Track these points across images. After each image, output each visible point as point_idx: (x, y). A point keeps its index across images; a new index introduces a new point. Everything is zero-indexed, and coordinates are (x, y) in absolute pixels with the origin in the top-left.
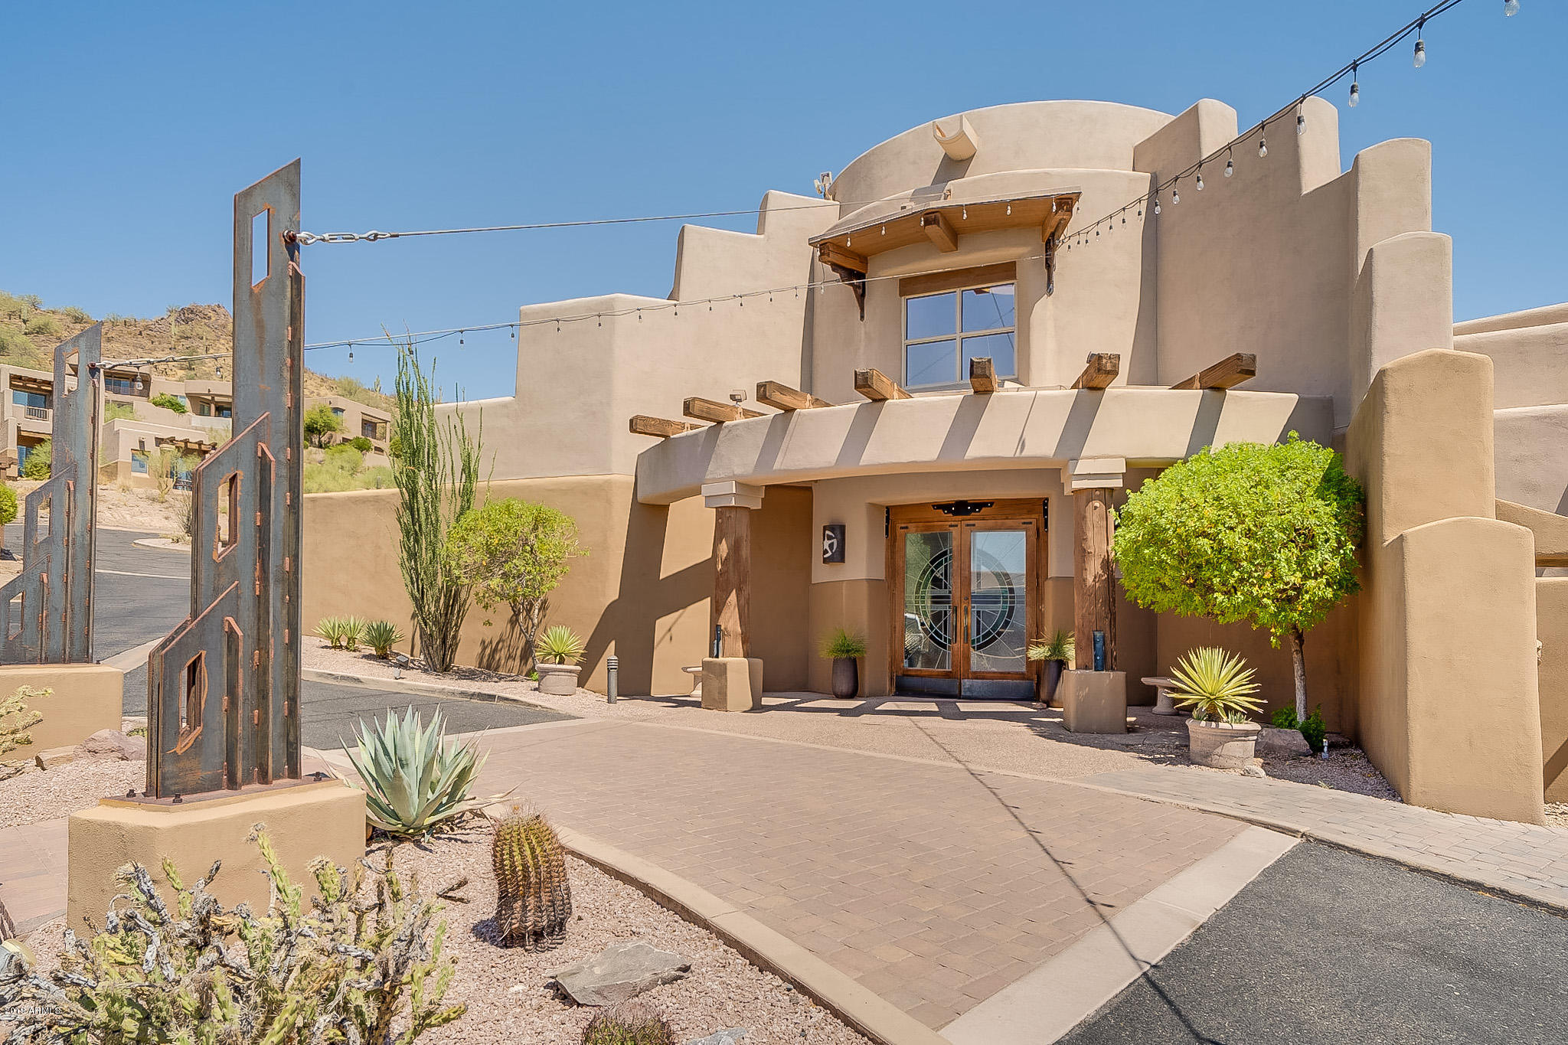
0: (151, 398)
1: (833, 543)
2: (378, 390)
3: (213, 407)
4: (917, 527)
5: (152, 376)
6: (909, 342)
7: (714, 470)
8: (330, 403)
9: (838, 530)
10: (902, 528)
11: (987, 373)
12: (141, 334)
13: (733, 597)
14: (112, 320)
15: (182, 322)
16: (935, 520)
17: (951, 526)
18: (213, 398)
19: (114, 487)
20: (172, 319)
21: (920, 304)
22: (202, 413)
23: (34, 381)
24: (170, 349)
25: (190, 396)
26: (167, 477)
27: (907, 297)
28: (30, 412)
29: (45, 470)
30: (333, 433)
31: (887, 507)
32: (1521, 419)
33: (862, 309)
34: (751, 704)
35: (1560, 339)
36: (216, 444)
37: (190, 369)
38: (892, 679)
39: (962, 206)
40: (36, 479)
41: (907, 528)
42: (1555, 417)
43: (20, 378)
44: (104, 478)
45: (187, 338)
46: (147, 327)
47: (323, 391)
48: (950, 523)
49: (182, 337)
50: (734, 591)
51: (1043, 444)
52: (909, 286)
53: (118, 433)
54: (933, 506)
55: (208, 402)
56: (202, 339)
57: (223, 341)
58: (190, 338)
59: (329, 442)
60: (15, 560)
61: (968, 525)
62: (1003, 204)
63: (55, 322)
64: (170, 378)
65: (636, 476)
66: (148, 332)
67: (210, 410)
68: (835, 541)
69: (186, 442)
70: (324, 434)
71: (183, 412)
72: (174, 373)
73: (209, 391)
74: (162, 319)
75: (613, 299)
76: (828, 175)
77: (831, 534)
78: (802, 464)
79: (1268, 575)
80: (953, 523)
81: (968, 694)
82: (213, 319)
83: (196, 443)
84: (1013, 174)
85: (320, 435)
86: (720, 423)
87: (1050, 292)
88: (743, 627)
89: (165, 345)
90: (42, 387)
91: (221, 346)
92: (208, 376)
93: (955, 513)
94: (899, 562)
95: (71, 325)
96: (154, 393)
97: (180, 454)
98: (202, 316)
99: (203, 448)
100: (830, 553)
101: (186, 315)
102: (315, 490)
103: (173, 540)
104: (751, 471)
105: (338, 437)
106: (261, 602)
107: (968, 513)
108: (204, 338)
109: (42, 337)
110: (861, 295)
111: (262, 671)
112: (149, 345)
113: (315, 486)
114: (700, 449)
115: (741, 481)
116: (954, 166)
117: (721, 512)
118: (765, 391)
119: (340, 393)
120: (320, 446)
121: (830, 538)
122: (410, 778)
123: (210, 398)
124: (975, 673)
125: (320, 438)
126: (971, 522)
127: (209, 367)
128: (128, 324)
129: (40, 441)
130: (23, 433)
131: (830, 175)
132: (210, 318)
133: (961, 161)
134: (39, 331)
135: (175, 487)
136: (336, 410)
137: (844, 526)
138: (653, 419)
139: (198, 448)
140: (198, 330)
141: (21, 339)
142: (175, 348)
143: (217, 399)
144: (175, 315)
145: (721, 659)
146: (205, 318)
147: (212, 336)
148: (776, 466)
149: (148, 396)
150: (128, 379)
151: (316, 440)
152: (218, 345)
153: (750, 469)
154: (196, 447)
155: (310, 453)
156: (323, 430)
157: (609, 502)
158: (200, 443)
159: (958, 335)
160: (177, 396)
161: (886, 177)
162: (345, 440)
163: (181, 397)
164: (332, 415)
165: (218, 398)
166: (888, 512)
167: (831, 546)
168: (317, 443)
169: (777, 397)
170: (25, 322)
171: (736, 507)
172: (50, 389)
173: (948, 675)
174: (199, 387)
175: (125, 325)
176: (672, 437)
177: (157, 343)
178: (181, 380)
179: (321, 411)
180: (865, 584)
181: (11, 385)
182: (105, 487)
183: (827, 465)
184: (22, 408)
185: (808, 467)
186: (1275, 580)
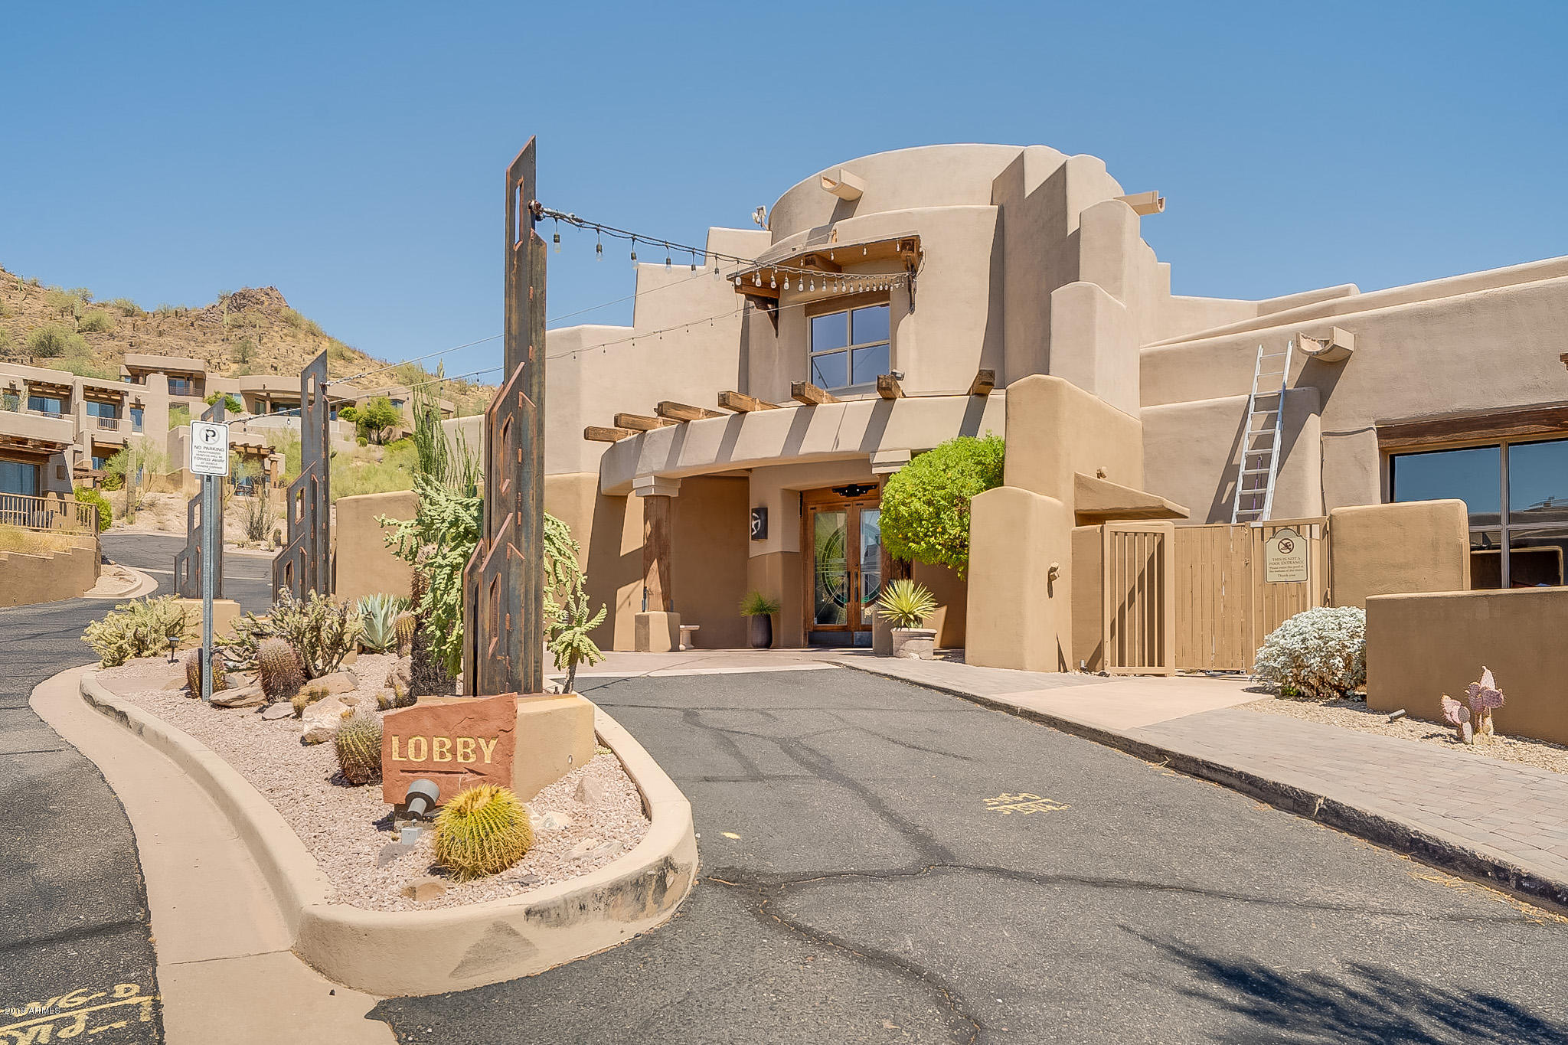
0: (206, 397)
1: (758, 523)
2: (441, 376)
3: (268, 404)
4: (822, 507)
5: (207, 373)
6: (813, 354)
7: (642, 468)
8: (389, 394)
9: (762, 512)
10: (812, 509)
11: (802, 393)
12: (192, 325)
13: (655, 564)
14: (164, 311)
15: (234, 309)
16: (835, 501)
17: (846, 506)
18: (268, 394)
19: (180, 495)
20: (224, 307)
21: (821, 321)
22: (257, 411)
23: (105, 391)
24: (223, 340)
25: (246, 394)
26: (228, 483)
27: (811, 317)
28: (102, 423)
29: (116, 480)
30: (392, 427)
31: (801, 492)
32: (1200, 409)
33: (776, 329)
34: (670, 647)
35: (1239, 345)
36: (274, 448)
37: (244, 362)
38: (805, 634)
39: (830, 249)
40: (109, 490)
41: (815, 508)
42: (1220, 407)
43: (92, 389)
44: (170, 486)
45: (240, 327)
46: (198, 317)
47: (383, 379)
48: (845, 503)
49: (234, 326)
50: (656, 560)
51: (852, 442)
52: (813, 308)
53: (182, 439)
54: (833, 489)
55: (263, 400)
56: (255, 327)
57: (276, 329)
58: (243, 326)
59: (388, 438)
60: (109, 564)
61: (858, 505)
62: (861, 246)
63: (107, 317)
64: (224, 373)
65: (600, 473)
66: (198, 323)
67: (265, 407)
68: (759, 521)
69: (246, 446)
70: (383, 429)
71: (239, 412)
72: (228, 367)
73: (264, 387)
74: (214, 307)
75: (579, 330)
76: (762, 209)
77: (756, 515)
78: (694, 462)
79: (940, 530)
80: (847, 503)
81: (859, 644)
82: (266, 304)
83: (255, 447)
84: (883, 215)
85: (379, 430)
86: (645, 431)
87: (912, 309)
88: (663, 588)
89: (218, 336)
90: (112, 397)
91: (274, 334)
92: (262, 369)
93: (848, 495)
94: (810, 536)
95: (123, 319)
96: (209, 392)
97: (241, 460)
98: (255, 301)
99: (262, 452)
100: (756, 532)
101: (238, 301)
102: (371, 491)
103: (239, 544)
104: (663, 468)
105: (398, 432)
106: (314, 541)
107: (858, 494)
108: (257, 326)
109: (95, 334)
110: (775, 318)
111: (314, 570)
112: (201, 338)
113: (372, 487)
114: (632, 451)
115: (658, 475)
116: (846, 206)
117: (647, 499)
118: (662, 409)
119: (401, 381)
120: (379, 443)
121: (756, 519)
122: (378, 623)
123: (265, 394)
124: (864, 626)
125: (379, 434)
126: (860, 502)
127: (263, 358)
128: (179, 315)
129: (115, 451)
130: (97, 445)
131: (764, 209)
132: (262, 303)
133: (852, 201)
134: (92, 328)
135: (236, 493)
136: (396, 402)
137: (767, 509)
138: (602, 429)
139: (257, 452)
140: (251, 317)
141: (75, 338)
142: (228, 339)
143: (272, 395)
144: (227, 302)
145: (646, 613)
146: (257, 303)
147: (265, 323)
148: (679, 464)
149: (203, 396)
150: (183, 378)
151: (374, 436)
152: (272, 333)
153: (663, 466)
154: (255, 451)
155: (369, 450)
156: (382, 424)
157: (579, 495)
158: (259, 448)
159: (849, 347)
160: (232, 394)
161: (800, 214)
162: (405, 435)
163: (236, 395)
164: (392, 408)
165: (274, 394)
166: (801, 496)
167: (756, 525)
168: (376, 440)
169: (673, 412)
170: (78, 319)
171: (657, 496)
172: (119, 398)
173: (844, 629)
174: (254, 383)
175: (177, 316)
176: (618, 442)
177: (209, 334)
178: (234, 375)
179: (380, 403)
180: (780, 555)
181: (86, 397)
182: (171, 496)
183: (710, 462)
184: (95, 418)
185: (698, 463)
186: (943, 533)
